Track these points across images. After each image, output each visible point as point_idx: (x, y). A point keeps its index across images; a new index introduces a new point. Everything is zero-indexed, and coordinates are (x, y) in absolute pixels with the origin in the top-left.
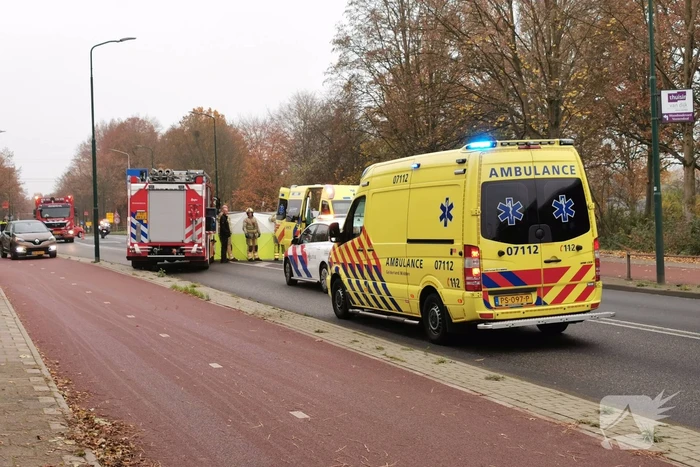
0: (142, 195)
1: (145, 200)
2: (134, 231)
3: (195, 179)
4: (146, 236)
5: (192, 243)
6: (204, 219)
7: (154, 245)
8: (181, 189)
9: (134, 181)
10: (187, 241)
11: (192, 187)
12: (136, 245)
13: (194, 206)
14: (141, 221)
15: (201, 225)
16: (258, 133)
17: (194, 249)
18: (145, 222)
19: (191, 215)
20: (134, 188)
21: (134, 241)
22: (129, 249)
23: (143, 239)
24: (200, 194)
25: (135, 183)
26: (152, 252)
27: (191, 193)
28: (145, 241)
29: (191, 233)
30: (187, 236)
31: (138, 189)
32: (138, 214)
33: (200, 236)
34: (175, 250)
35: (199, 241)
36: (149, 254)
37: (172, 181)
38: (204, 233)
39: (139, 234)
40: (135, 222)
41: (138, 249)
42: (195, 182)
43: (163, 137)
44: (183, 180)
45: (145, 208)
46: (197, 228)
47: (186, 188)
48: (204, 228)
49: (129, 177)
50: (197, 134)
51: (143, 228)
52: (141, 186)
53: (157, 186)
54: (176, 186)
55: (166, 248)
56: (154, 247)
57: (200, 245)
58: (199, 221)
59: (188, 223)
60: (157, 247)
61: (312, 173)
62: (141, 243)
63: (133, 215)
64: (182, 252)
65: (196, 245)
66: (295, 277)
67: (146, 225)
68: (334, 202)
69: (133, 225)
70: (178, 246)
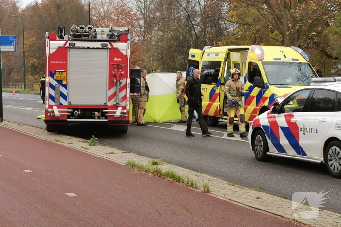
0: (62, 53)
1: (65, 58)
2: (53, 93)
3: (119, 36)
4: (65, 97)
5: (116, 107)
6: (128, 80)
7: (74, 108)
8: (104, 47)
9: (52, 38)
10: (110, 104)
11: (115, 45)
12: (55, 108)
13: (118, 66)
14: (60, 82)
15: (125, 87)
16: (105, 7)
17: (118, 112)
18: (64, 82)
19: (115, 76)
20: (54, 45)
21: (52, 103)
22: (47, 112)
23: (62, 101)
24: (124, 53)
25: (55, 40)
26: (72, 115)
27: (115, 52)
28: (65, 103)
29: (115, 94)
30: (110, 98)
31: (56, 47)
32: (57, 74)
33: (124, 98)
34: (97, 114)
35: (123, 104)
36: (69, 117)
37: (94, 39)
38: (128, 95)
39: (58, 96)
40: (54, 83)
41: (57, 112)
42: (119, 41)
43: (24, 11)
44: (105, 37)
45: (65, 67)
46: (121, 90)
47: (109, 46)
48: (128, 89)
49: (47, 34)
50: (58, 7)
51: (62, 89)
52: (61, 43)
53: (78, 44)
54: (99, 45)
55: (88, 111)
56: (74, 109)
57: (124, 108)
58: (123, 82)
59: (112, 84)
60: (78, 110)
61: (172, 39)
62: (60, 106)
63: (52, 75)
64: (104, 115)
65: (120, 109)
66: (273, 151)
67: (65, 86)
68: (264, 64)
69: (51, 86)
70: (101, 109)
